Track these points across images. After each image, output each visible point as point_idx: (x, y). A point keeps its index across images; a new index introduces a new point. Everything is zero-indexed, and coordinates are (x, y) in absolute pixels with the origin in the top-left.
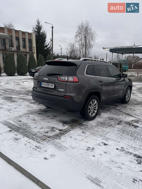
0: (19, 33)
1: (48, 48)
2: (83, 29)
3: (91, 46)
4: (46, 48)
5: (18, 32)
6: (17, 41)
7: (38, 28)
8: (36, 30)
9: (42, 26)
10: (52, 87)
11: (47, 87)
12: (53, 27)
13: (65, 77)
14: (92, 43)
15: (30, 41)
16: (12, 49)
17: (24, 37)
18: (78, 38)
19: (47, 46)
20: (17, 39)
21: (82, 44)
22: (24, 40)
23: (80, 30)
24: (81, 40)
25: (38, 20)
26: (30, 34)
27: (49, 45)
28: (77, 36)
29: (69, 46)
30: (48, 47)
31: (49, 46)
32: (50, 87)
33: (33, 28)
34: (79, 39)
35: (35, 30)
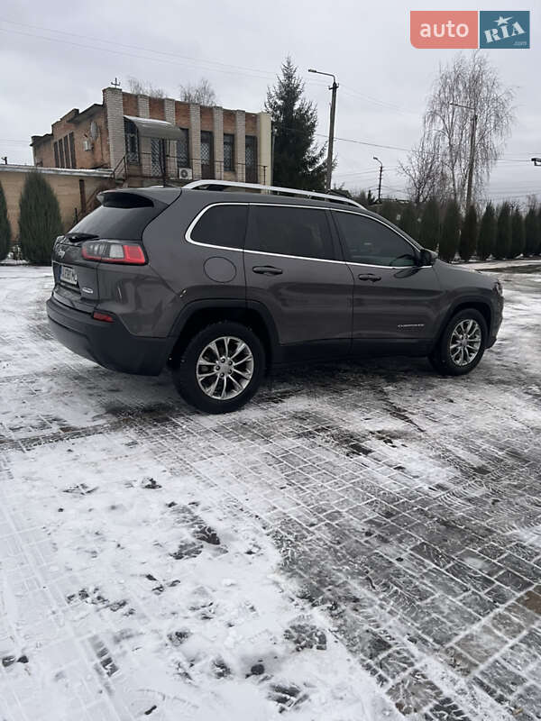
0: (216, 116)
1: (320, 168)
2: (461, 87)
3: (490, 156)
4: (311, 170)
5: (212, 114)
6: (206, 147)
7: (288, 93)
8: (280, 102)
9: (300, 87)
12: (335, 87)
14: (495, 140)
15: (252, 143)
16: (187, 175)
17: (229, 131)
18: (439, 125)
19: (314, 160)
20: (207, 137)
21: (451, 146)
22: (230, 140)
23: (447, 90)
24: (448, 130)
25: (289, 63)
26: (252, 119)
27: (321, 155)
28: (434, 114)
29: (414, 159)
30: (317, 165)
31: (321, 161)
33: (270, 96)
34: (441, 127)
35: (276, 103)
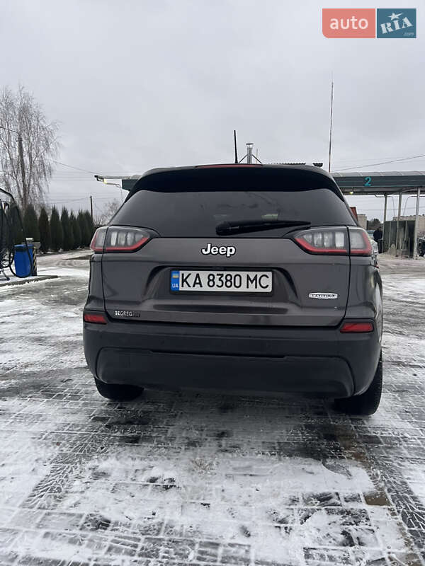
10: (260, 290)
11: (224, 289)
13: (334, 232)
32: (243, 289)
